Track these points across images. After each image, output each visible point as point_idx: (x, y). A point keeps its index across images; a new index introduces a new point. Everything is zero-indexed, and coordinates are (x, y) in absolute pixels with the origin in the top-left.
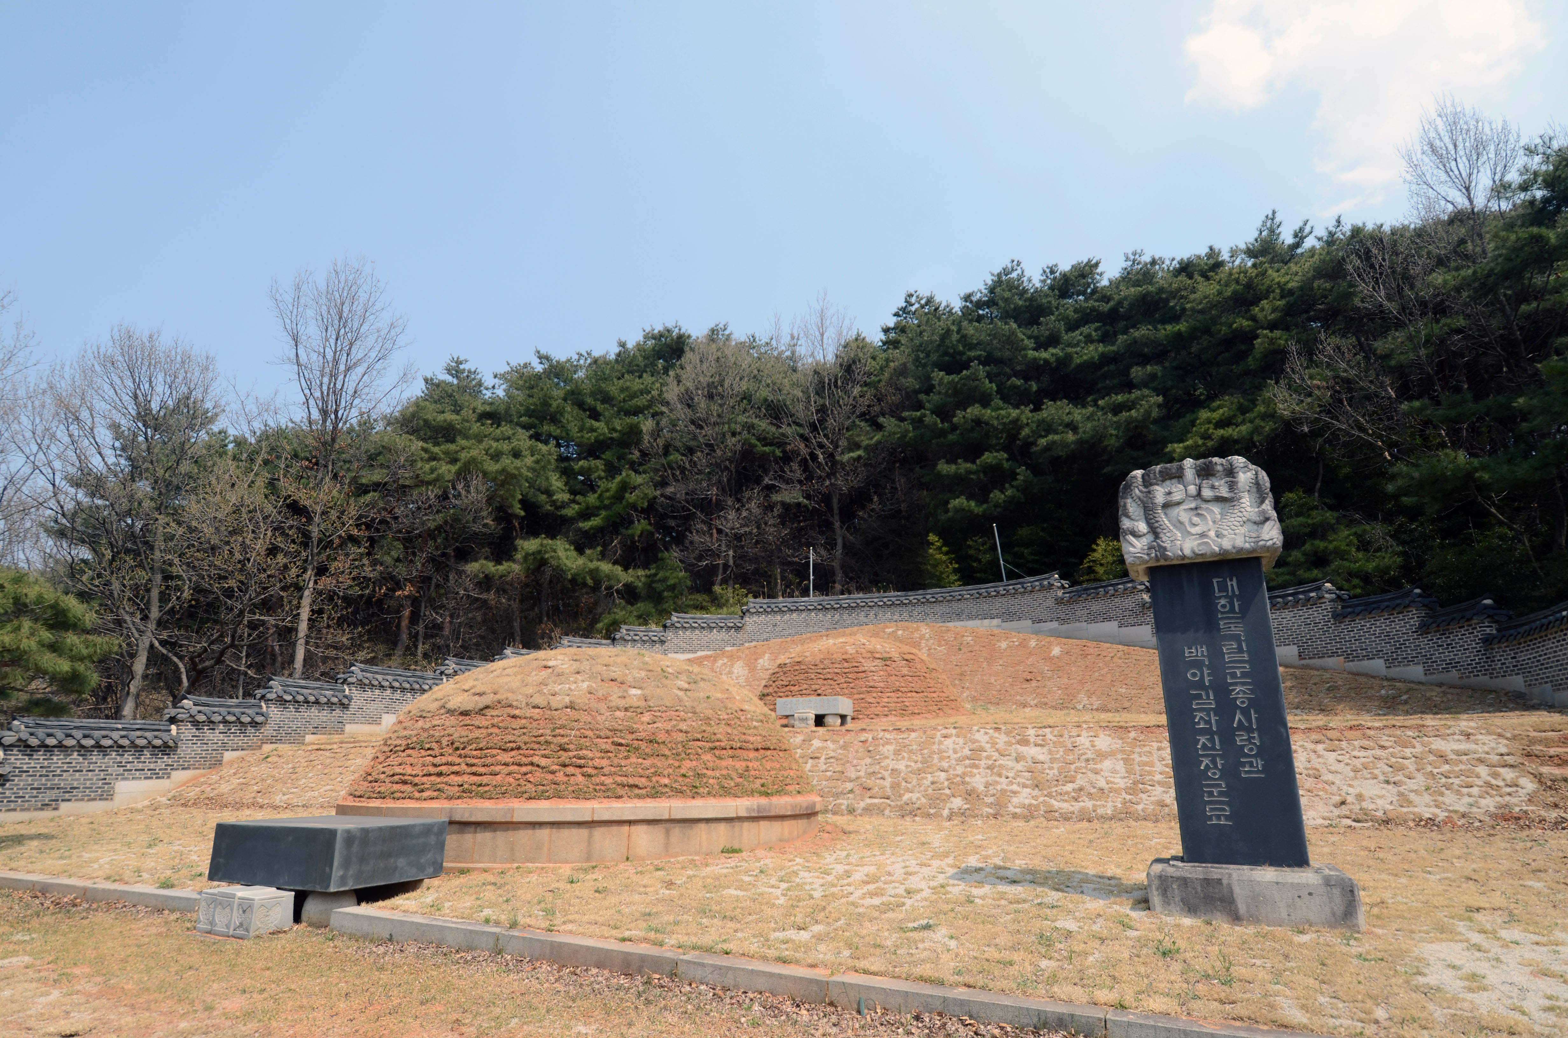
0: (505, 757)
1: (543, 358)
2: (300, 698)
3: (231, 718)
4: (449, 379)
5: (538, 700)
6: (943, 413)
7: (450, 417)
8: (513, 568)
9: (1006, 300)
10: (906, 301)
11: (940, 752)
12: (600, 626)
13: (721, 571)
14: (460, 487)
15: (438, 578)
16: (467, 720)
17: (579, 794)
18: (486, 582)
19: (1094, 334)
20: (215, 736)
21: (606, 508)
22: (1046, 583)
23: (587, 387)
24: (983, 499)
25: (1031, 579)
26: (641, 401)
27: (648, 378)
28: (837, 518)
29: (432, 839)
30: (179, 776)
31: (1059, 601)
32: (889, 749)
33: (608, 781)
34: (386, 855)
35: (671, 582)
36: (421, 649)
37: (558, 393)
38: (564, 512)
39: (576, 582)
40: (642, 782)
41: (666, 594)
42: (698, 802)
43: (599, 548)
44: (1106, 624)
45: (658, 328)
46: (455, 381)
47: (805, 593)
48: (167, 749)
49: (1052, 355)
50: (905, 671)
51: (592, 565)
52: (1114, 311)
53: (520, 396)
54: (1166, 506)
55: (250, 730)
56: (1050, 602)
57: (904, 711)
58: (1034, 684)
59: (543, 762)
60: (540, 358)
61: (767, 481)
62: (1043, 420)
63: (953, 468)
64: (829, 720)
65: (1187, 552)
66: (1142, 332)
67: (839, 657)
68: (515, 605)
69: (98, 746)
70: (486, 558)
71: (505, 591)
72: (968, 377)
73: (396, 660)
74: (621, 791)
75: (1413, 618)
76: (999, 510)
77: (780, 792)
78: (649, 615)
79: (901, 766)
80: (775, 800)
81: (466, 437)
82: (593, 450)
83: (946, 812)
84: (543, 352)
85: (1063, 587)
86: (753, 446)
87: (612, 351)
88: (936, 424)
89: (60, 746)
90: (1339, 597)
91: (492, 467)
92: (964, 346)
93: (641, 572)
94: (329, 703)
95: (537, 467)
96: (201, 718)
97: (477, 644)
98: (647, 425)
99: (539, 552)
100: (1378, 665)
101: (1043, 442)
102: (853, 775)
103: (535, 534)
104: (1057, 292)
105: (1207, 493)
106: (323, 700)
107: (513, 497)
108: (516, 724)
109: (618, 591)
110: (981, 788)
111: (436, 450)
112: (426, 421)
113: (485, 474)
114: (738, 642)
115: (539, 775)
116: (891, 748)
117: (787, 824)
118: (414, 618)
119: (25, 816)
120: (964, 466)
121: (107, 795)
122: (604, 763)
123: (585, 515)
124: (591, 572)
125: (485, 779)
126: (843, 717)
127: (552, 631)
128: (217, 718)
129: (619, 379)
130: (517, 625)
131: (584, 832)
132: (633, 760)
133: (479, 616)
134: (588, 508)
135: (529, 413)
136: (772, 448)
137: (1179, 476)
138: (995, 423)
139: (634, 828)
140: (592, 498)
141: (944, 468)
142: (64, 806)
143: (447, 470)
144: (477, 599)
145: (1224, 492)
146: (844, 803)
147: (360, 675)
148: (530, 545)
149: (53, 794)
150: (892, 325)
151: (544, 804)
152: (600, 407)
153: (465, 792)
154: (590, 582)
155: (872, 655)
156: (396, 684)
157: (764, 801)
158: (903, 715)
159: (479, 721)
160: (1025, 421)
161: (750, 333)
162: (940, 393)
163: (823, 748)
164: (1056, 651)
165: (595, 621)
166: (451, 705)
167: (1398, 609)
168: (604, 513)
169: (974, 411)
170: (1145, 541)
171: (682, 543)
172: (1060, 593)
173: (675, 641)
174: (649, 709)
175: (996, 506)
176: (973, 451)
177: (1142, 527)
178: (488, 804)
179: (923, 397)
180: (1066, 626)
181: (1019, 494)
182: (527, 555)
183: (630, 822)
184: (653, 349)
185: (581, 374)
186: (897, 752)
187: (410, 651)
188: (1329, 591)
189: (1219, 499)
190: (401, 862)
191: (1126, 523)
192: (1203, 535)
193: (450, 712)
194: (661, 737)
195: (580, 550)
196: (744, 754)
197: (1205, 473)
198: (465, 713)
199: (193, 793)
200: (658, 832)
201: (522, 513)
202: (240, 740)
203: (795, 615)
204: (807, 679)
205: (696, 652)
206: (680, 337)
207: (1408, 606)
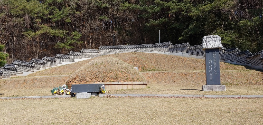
22: (168, 44)
25: (165, 43)
44: (180, 53)
54: (209, 41)
56: (169, 48)
75: (236, 53)
90: (224, 49)
100: (229, 61)
105: (214, 40)
114: (98, 56)
137: (210, 37)
167: (233, 51)
170: (205, 46)
172: (171, 46)
173: (83, 55)
180: (172, 53)
191: (203, 43)
192: (213, 45)
197: (214, 37)
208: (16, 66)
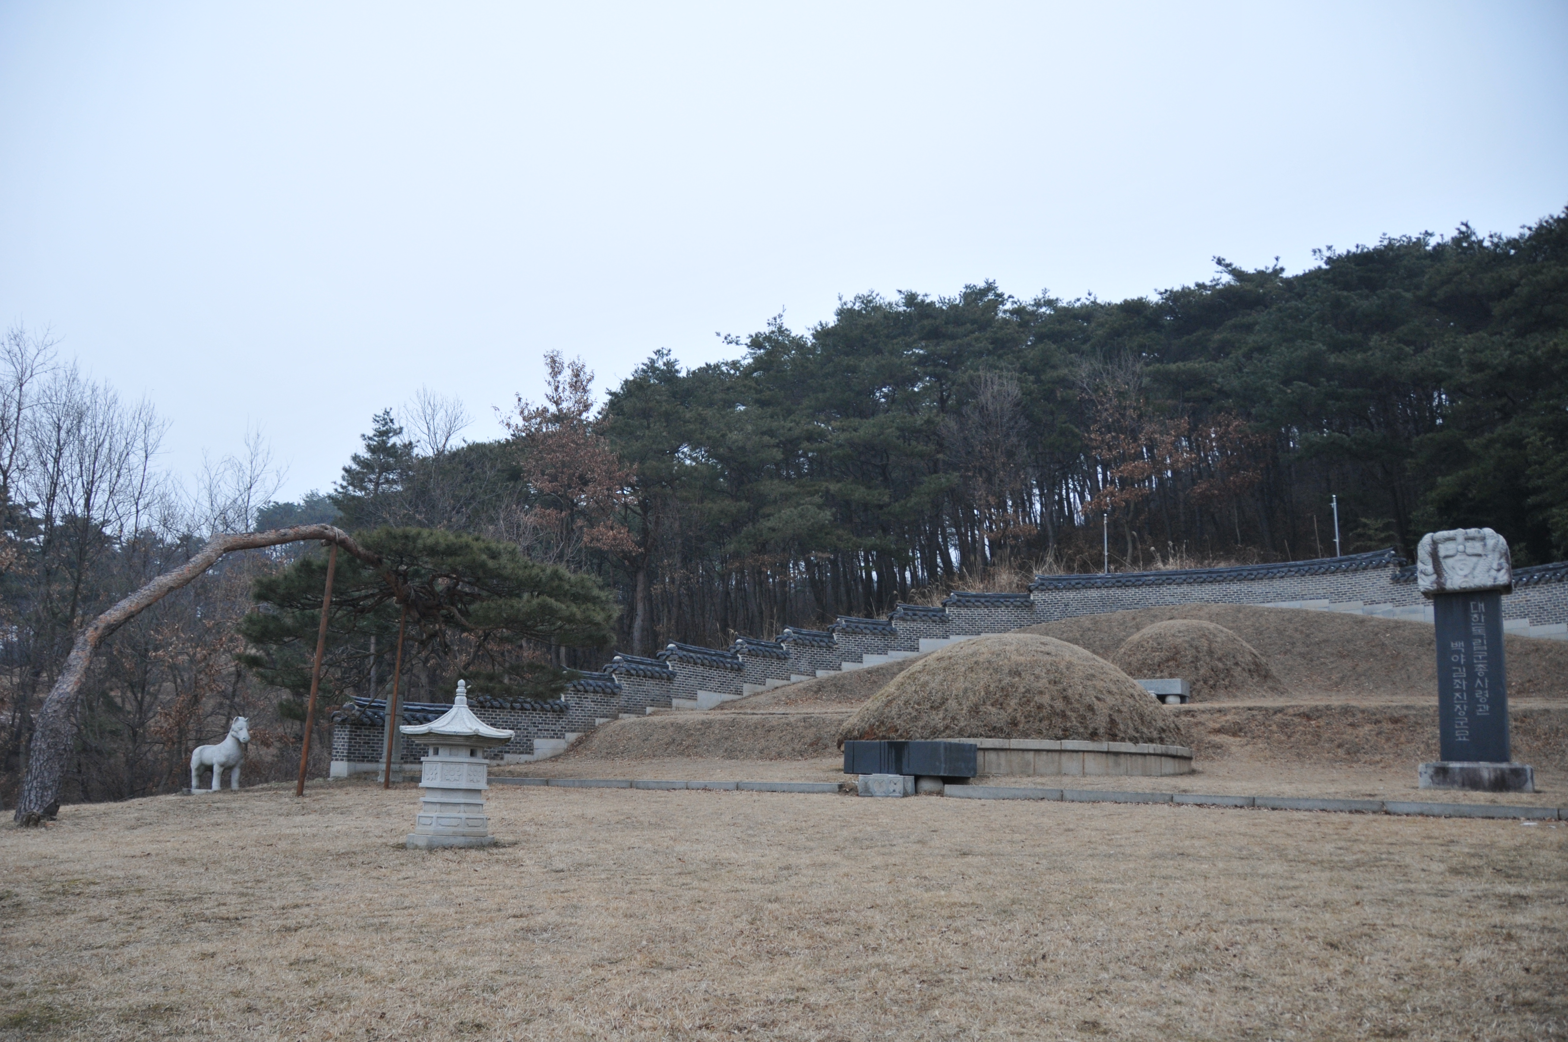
2: (641, 673)
3: (599, 689)
29: (972, 755)
30: (570, 737)
48: (561, 713)
54: (1446, 557)
56: (1385, 582)
64: (1170, 699)
65: (1458, 585)
94: (660, 678)
96: (580, 688)
105: (1469, 551)
106: (656, 675)
114: (1026, 623)
128: (590, 688)
137: (1454, 539)
139: (1086, 756)
145: (1479, 551)
156: (706, 662)
170: (1430, 577)
189: (1476, 555)
190: (962, 765)
191: (1420, 565)
192: (1466, 576)
197: (1470, 538)
202: (604, 708)
208: (670, 668)
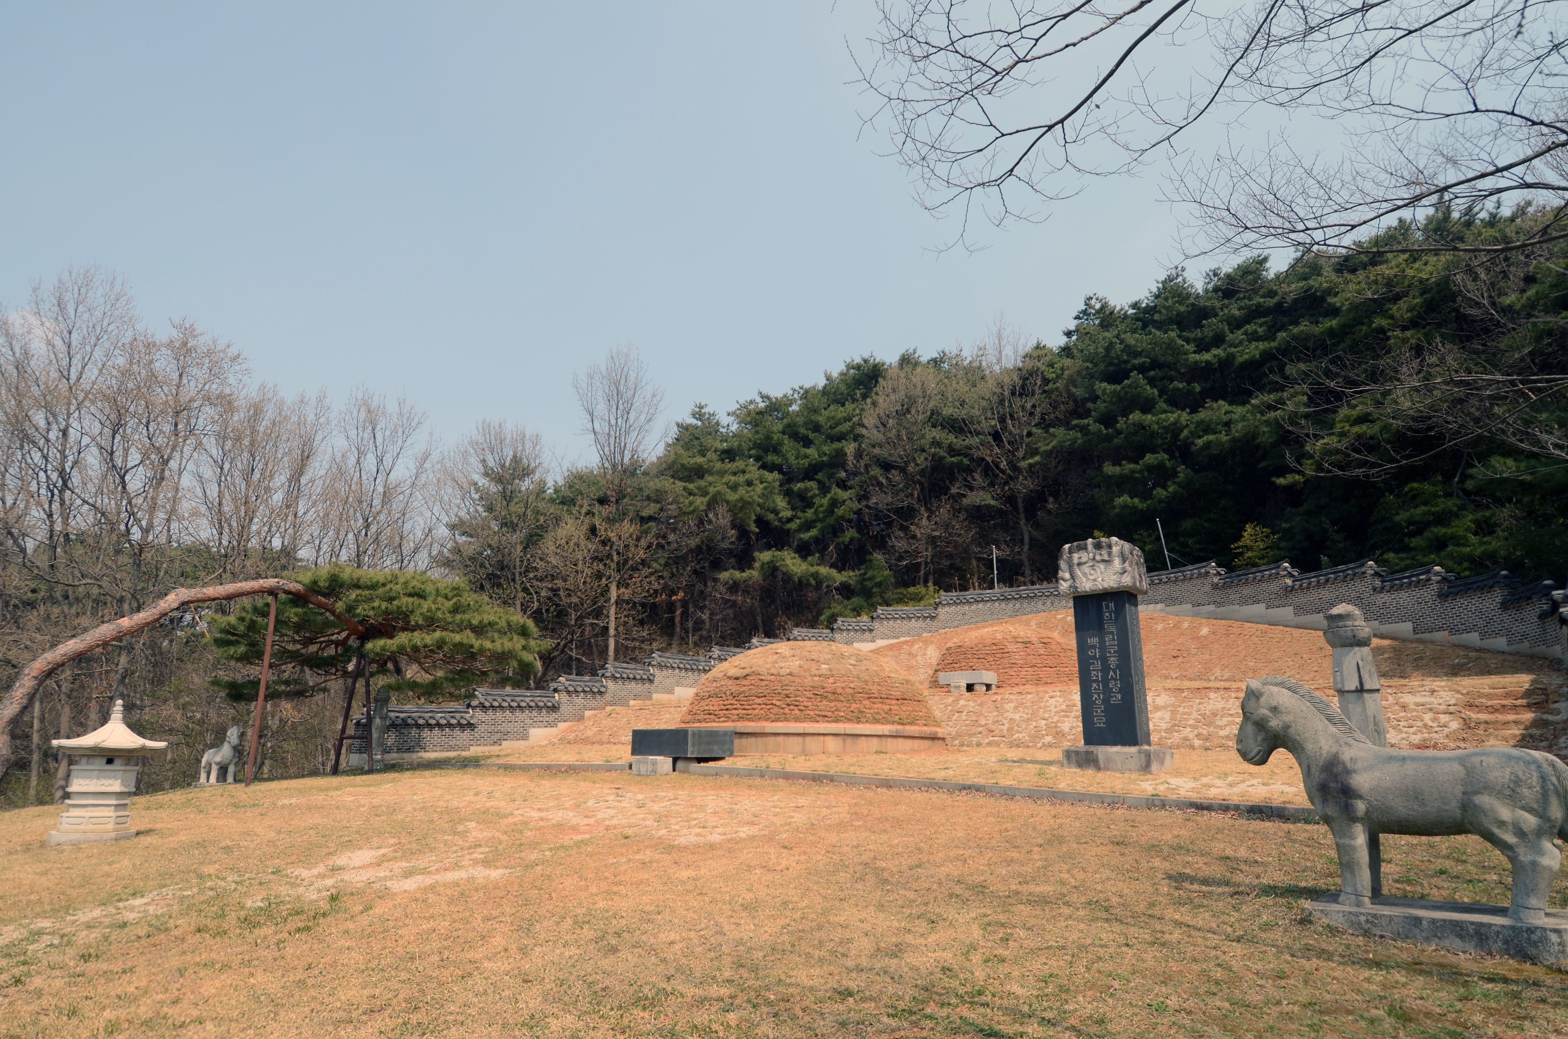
0: (759, 701)
1: (764, 397)
2: (625, 676)
3: (587, 689)
4: (694, 422)
5: (773, 671)
6: (1108, 420)
7: (700, 460)
8: (753, 574)
9: (1167, 308)
10: (1086, 304)
11: (1046, 707)
12: (822, 618)
13: (923, 567)
14: (711, 515)
15: (699, 586)
16: (738, 682)
17: (797, 720)
18: (734, 587)
19: (1260, 330)
20: (579, 700)
21: (821, 520)
22: (1203, 571)
23: (800, 420)
24: (1146, 495)
25: (1190, 567)
26: (845, 427)
27: (849, 406)
28: (1022, 516)
29: (728, 739)
30: (562, 726)
31: (1215, 587)
32: (1010, 706)
33: (812, 713)
34: (709, 743)
35: (878, 580)
36: (691, 640)
37: (778, 426)
38: (789, 526)
39: (802, 584)
40: (829, 714)
41: (874, 590)
42: (860, 726)
43: (817, 555)
44: (1256, 606)
45: (858, 360)
46: (699, 423)
47: (991, 587)
48: (554, 708)
49: (1215, 356)
50: (1042, 651)
51: (813, 569)
52: (1279, 305)
53: (747, 431)
54: (1079, 564)
55: (598, 697)
56: (1208, 588)
57: (1038, 681)
58: (1180, 660)
59: (778, 703)
60: (762, 397)
61: (954, 490)
62: (1202, 421)
63: (1117, 470)
64: (977, 687)
65: (1087, 589)
66: (1304, 327)
67: (989, 642)
68: (757, 604)
69: (519, 706)
70: (733, 568)
71: (748, 593)
72: (1129, 386)
73: (675, 648)
74: (818, 719)
75: (1497, 596)
76: (1163, 505)
77: (912, 724)
78: (861, 608)
79: (1017, 717)
80: (907, 727)
81: (711, 473)
82: (810, 473)
83: (1039, 745)
84: (764, 392)
85: (1219, 574)
86: (942, 458)
87: (821, 383)
88: (1100, 430)
89: (500, 706)
90: (1444, 579)
91: (733, 497)
92: (1128, 356)
93: (851, 574)
94: (642, 679)
95: (766, 492)
96: (571, 689)
97: (731, 635)
98: (850, 448)
99: (772, 562)
100: (1473, 638)
101: (1200, 442)
102: (983, 722)
103: (768, 547)
104: (1220, 294)
105: (1098, 558)
106: (638, 677)
107: (749, 518)
108: (763, 683)
109: (836, 589)
110: (1067, 730)
111: (691, 486)
112: (683, 465)
113: (727, 502)
114: (933, 629)
115: (776, 710)
116: (1012, 705)
117: (916, 742)
118: (685, 615)
119: (486, 749)
120: (1128, 467)
121: (525, 737)
122: (809, 704)
123: (807, 526)
124: (812, 575)
125: (750, 712)
126: (988, 687)
127: (786, 623)
128: (580, 689)
129: (825, 409)
130: (759, 619)
131: (800, 739)
132: (824, 703)
133: (730, 612)
134: (807, 521)
135: (756, 446)
136: (959, 458)
137: (1085, 548)
138: (1156, 427)
139: (826, 738)
140: (810, 514)
141: (1110, 469)
142: (504, 743)
143: (700, 502)
144: (729, 600)
145: (1106, 557)
146: (975, 740)
147: (659, 660)
148: (765, 556)
149: (498, 736)
150: (1072, 328)
151: (779, 724)
152: (812, 436)
153: (741, 718)
154: (813, 582)
155: (1015, 640)
156: (682, 666)
157: (900, 727)
158: (1037, 684)
159: (744, 682)
160: (1184, 423)
161: (940, 350)
162: (1105, 402)
163: (966, 706)
164: (1205, 631)
165: (820, 613)
166: (729, 674)
167: (1486, 589)
168: (819, 525)
169: (1136, 416)
170: (1069, 583)
171: (885, 548)
172: (1216, 580)
173: (881, 629)
174: (833, 676)
175: (1160, 501)
176: (1138, 452)
177: (1067, 576)
178: (752, 724)
179: (1090, 405)
180: (1222, 609)
181: (1181, 490)
182: (763, 564)
183: (824, 735)
184: (854, 379)
185: (795, 408)
186: (1016, 708)
187: (683, 640)
188: (1437, 574)
189: (1103, 561)
190: (715, 747)
191: (1060, 574)
192: (1095, 580)
193: (729, 678)
194: (839, 691)
195: (804, 557)
196: (889, 701)
197: (1098, 546)
198: (737, 678)
199: (571, 737)
200: (839, 740)
201: (757, 530)
202: (592, 703)
203: (981, 605)
204: (966, 658)
205: (898, 638)
206: (875, 366)
207: (1491, 587)
208: (651, 671)
